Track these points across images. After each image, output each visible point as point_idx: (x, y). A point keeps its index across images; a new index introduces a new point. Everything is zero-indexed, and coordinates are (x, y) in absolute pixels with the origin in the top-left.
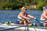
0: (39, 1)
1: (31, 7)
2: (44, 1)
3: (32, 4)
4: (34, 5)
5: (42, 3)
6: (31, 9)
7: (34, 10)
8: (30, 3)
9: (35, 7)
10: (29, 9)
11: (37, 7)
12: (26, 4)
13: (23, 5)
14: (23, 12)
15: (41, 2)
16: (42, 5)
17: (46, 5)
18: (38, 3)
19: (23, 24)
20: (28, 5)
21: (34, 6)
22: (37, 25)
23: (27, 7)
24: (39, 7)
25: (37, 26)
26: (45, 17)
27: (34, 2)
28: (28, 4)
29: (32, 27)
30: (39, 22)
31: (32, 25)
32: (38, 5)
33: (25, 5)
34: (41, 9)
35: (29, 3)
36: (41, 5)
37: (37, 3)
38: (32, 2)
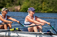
0: (23, 1)
1: (13, 8)
2: (29, 1)
3: (15, 5)
4: (17, 5)
5: (27, 4)
6: (14, 11)
7: (17, 11)
8: (13, 4)
9: (19, 9)
10: (11, 10)
11: (21, 8)
12: (7, 4)
13: (4, 5)
14: (3, 14)
15: (25, 3)
16: (27, 6)
17: (31, 5)
18: (23, 4)
19: (4, 29)
20: (10, 6)
21: (17, 7)
22: (20, 29)
23: (9, 8)
24: (24, 9)
25: (20, 31)
26: (30, 20)
27: (18, 2)
28: (9, 4)
29: (14, 33)
30: (23, 25)
31: (15, 29)
32: (22, 6)
33: (7, 6)
34: (25, 10)
35: (11, 3)
36: (25, 6)
37: (21, 3)
38: (15, 2)
